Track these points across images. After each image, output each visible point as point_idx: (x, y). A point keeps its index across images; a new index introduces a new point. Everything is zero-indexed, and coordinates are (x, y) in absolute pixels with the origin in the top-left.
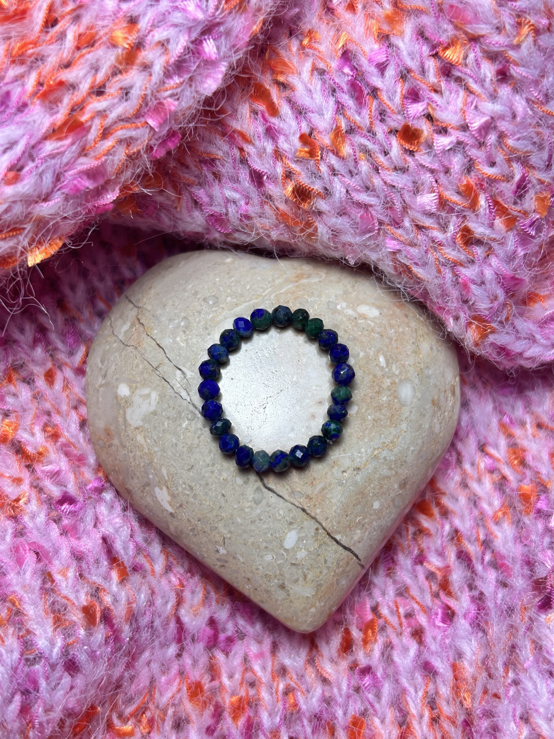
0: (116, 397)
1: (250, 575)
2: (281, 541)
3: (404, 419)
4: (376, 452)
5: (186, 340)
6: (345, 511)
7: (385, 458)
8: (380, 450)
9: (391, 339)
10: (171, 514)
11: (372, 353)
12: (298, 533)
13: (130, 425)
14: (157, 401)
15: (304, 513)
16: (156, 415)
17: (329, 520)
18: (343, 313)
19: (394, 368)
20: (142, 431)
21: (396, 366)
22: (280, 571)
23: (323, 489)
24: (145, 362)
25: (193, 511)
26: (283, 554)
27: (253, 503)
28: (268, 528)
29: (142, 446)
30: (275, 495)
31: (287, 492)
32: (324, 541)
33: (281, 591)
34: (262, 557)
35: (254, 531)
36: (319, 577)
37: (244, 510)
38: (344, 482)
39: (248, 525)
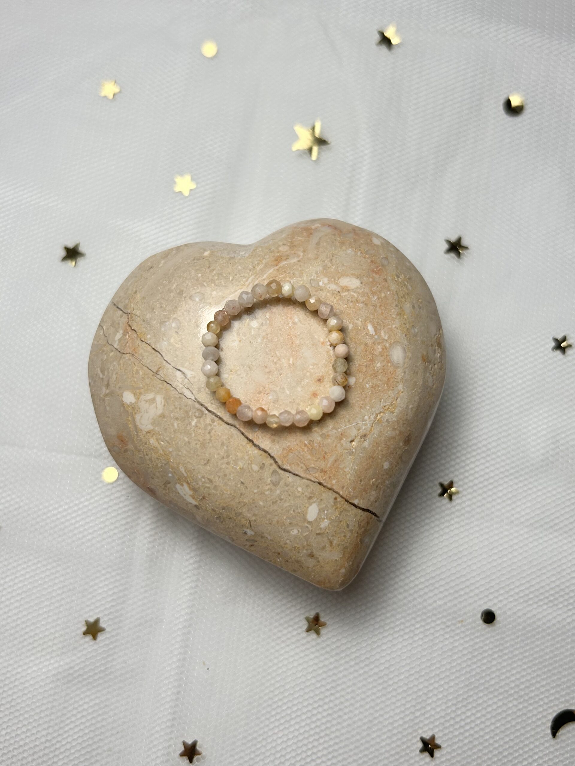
0: (123, 404)
1: (280, 550)
2: (304, 514)
3: (399, 380)
4: (379, 417)
5: (180, 341)
6: (359, 477)
7: (387, 420)
8: (382, 414)
9: (375, 306)
10: (196, 506)
11: (359, 323)
12: (318, 505)
13: (141, 430)
14: (163, 404)
15: (321, 486)
16: (164, 417)
17: (345, 487)
18: (326, 289)
19: (382, 334)
20: (154, 434)
21: (385, 331)
22: (307, 541)
23: (336, 461)
24: (145, 368)
25: (216, 501)
26: (307, 527)
27: (271, 485)
28: (289, 506)
29: (156, 448)
30: (291, 474)
31: (302, 470)
32: (343, 509)
33: (311, 560)
34: (288, 532)
35: (277, 510)
36: (344, 541)
37: (264, 493)
38: (354, 450)
39: (270, 506)
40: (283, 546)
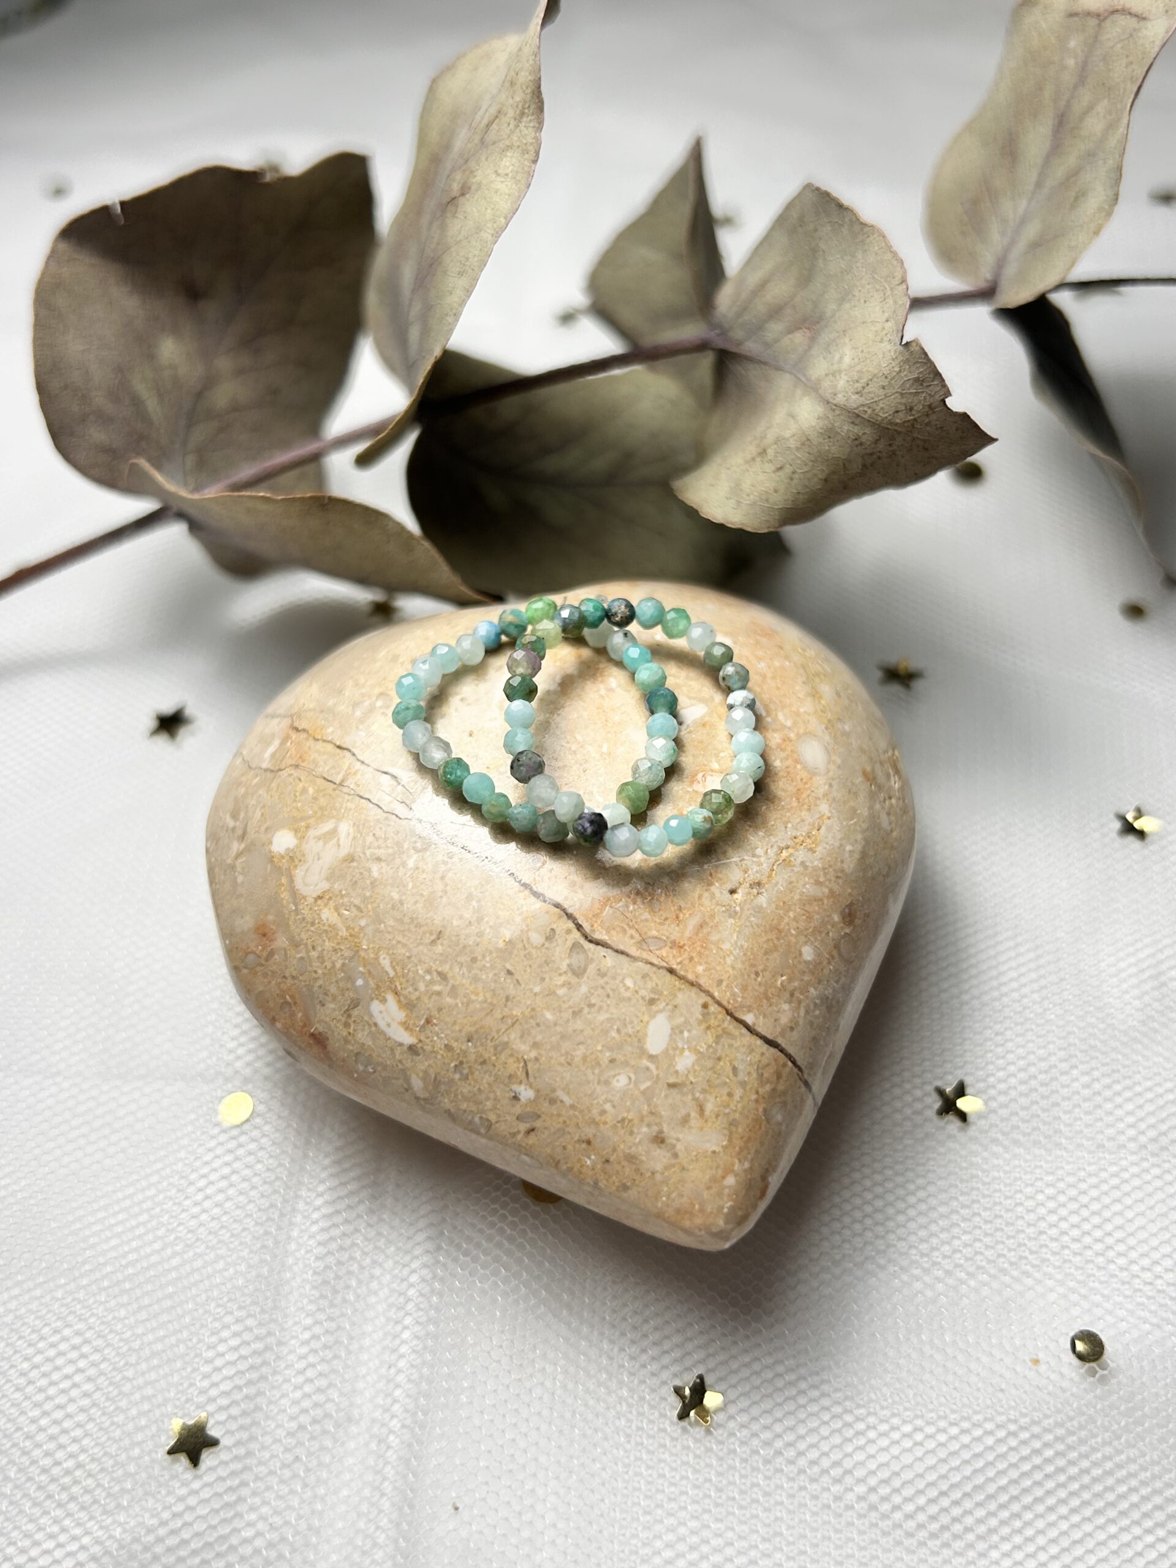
0: (271, 859)
1: (589, 1132)
2: (640, 1039)
3: (821, 796)
4: (785, 854)
6: (753, 966)
7: (803, 863)
8: (791, 850)
12: (670, 1018)
13: (305, 897)
14: (351, 836)
15: (674, 978)
16: (353, 860)
17: (724, 984)
19: (781, 717)
20: (330, 898)
21: (785, 715)
22: (649, 1105)
23: (701, 926)
24: (319, 781)
25: (455, 1023)
26: (648, 1068)
27: (570, 974)
28: (608, 1020)
29: (333, 927)
30: (609, 951)
31: (632, 941)
32: (723, 1029)
33: (658, 1151)
34: (607, 1083)
35: (582, 1031)
36: (728, 1105)
37: (554, 993)
38: (738, 909)
39: (568, 1021)
40: (598, 1118)
